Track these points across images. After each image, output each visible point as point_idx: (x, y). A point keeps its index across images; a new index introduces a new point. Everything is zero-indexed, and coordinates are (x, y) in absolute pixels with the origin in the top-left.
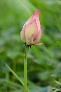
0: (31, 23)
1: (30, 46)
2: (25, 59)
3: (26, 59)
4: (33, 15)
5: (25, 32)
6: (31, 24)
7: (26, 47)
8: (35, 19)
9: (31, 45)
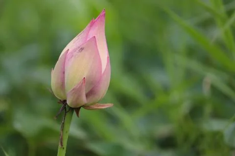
0: (82, 46)
1: (77, 110)
2: (60, 146)
3: (62, 145)
4: (89, 25)
5: (64, 73)
6: (82, 49)
7: (66, 112)
8: (95, 37)
9: (80, 108)
